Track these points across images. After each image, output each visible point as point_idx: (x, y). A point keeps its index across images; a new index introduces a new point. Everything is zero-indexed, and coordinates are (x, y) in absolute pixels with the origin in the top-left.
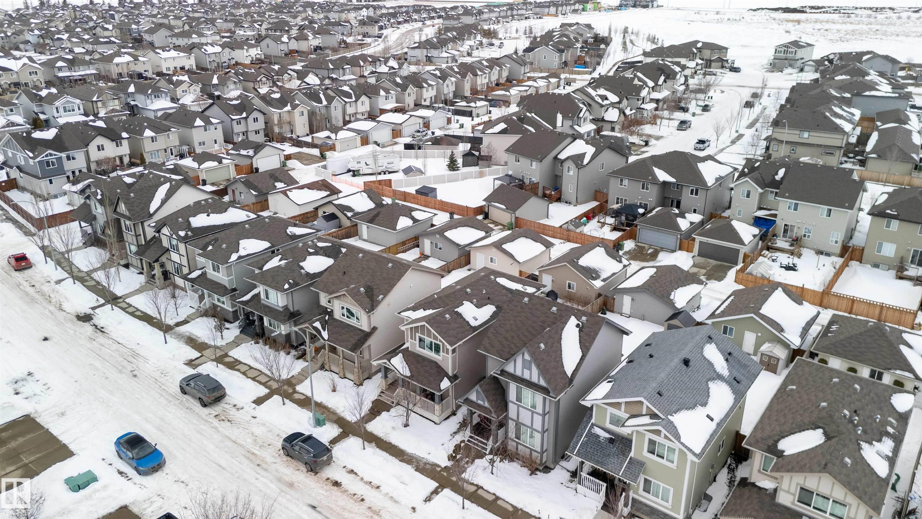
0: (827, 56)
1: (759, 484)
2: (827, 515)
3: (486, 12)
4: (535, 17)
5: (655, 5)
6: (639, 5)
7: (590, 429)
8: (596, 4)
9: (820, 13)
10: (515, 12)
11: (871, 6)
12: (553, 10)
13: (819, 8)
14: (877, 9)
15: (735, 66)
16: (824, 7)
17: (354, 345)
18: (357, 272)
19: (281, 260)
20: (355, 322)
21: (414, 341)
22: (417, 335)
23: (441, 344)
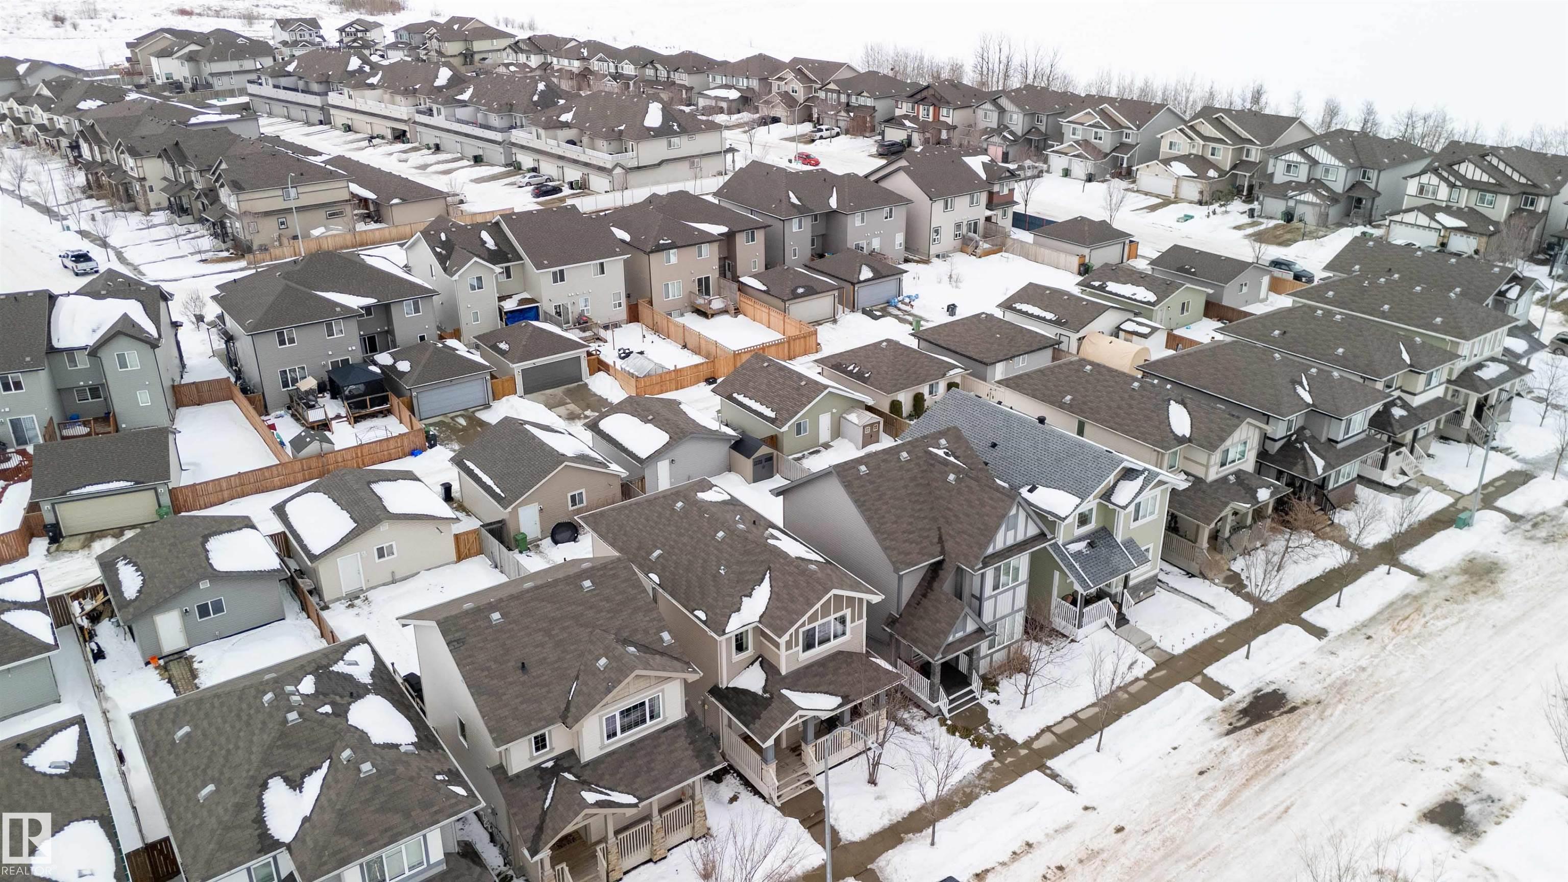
7: (1069, 553)
17: (697, 757)
18: (542, 645)
19: (295, 784)
20: (648, 723)
21: (794, 650)
22: (801, 631)
23: (849, 611)
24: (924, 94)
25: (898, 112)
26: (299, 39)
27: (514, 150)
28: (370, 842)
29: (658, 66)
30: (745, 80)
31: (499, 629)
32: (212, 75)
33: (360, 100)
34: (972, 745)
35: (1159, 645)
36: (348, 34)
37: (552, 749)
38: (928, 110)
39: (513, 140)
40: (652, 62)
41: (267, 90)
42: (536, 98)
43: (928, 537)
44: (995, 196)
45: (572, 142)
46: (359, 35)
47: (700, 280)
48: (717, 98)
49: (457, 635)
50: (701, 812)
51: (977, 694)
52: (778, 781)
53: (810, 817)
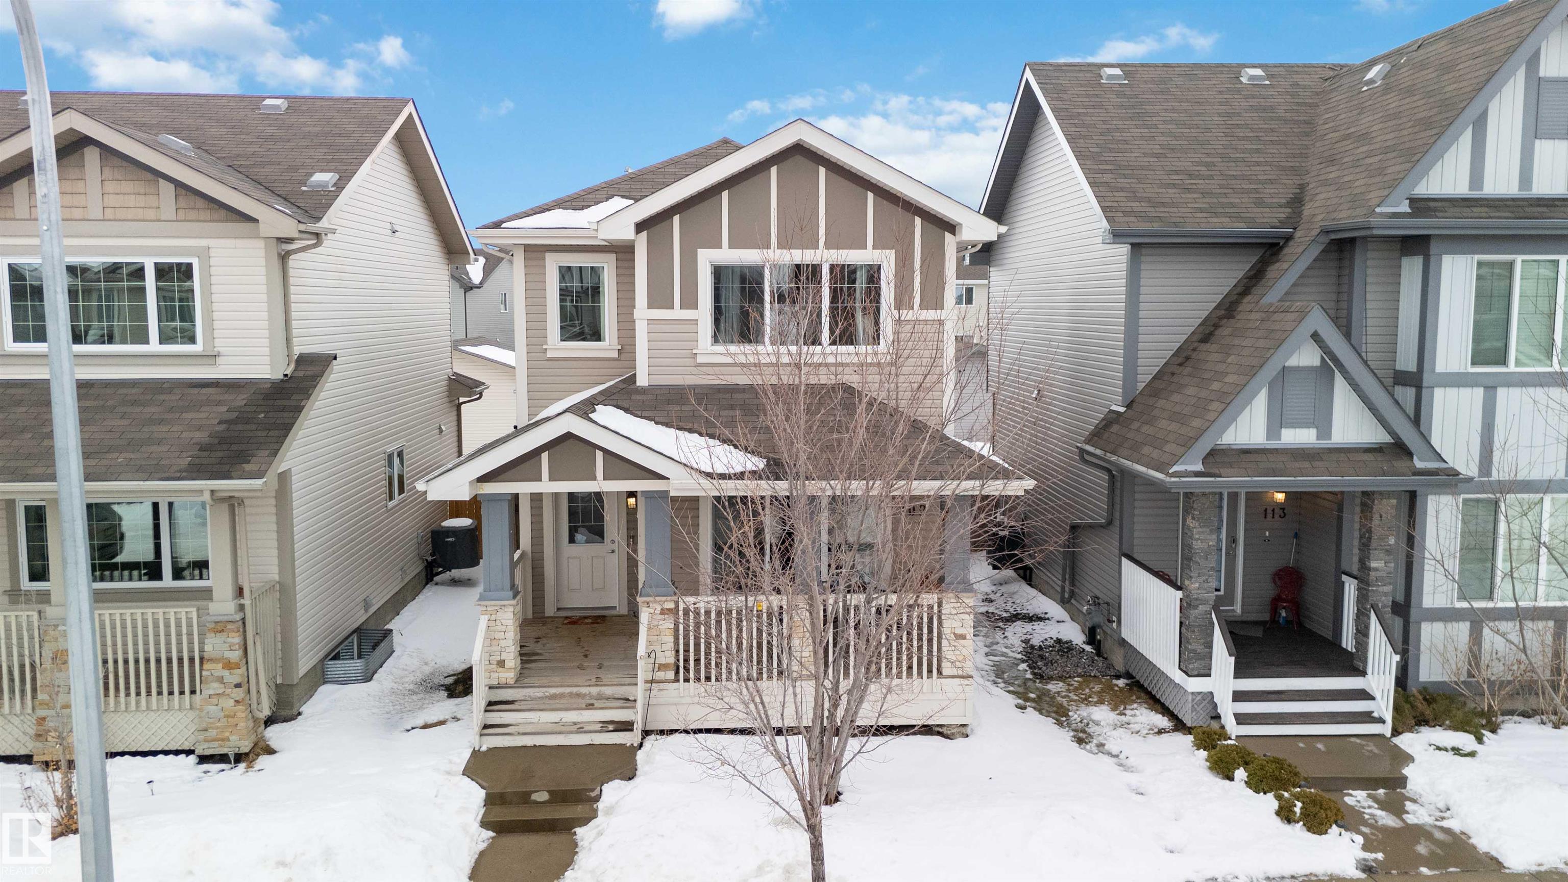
20: (154, 345)
21: (677, 313)
22: (707, 259)
23: (887, 260)
50: (229, 665)
51: (1384, 706)
52: (521, 680)
53: (525, 798)
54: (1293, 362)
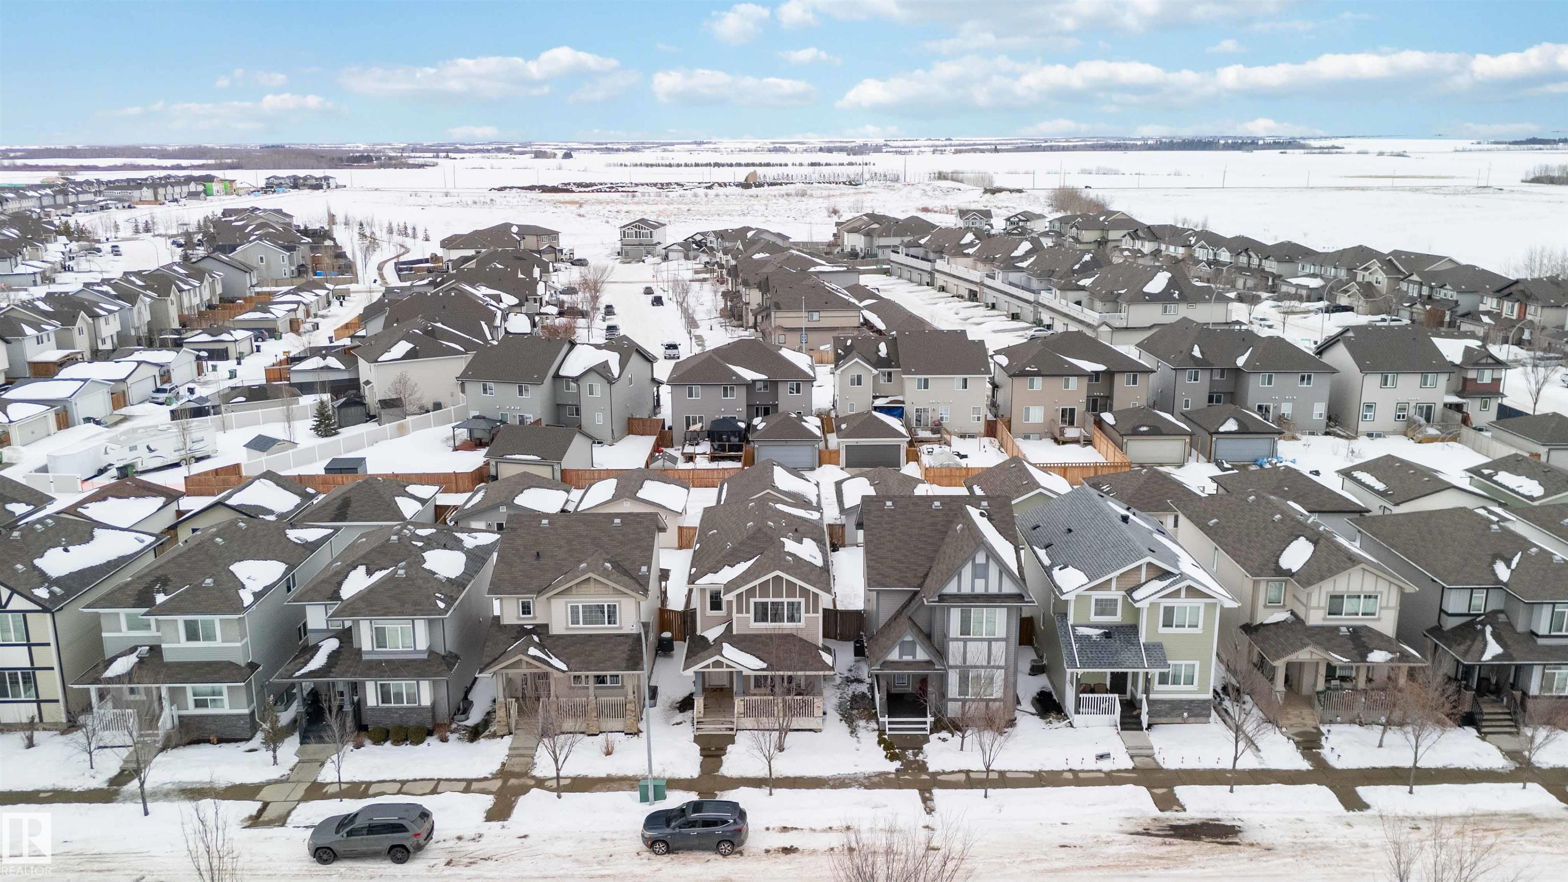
0: (692, 237)
1: (1267, 621)
2: (1360, 616)
3: (12, 199)
4: (120, 205)
5: (333, 185)
6: (304, 185)
7: (1074, 633)
8: (227, 183)
9: (593, 191)
10: (72, 199)
11: (655, 182)
12: (147, 193)
13: (587, 186)
14: (662, 184)
15: (576, 257)
16: (594, 185)
17: (628, 660)
18: (560, 547)
19: (369, 573)
20: (606, 625)
21: (744, 615)
22: (752, 601)
23: (803, 601)
24: (1513, 289)
25: (1482, 308)
26: (971, 225)
27: (1040, 309)
28: (374, 611)
29: (1252, 254)
30: (1333, 270)
31: (543, 530)
32: (879, 247)
33: (954, 266)
34: (886, 757)
35: (1155, 756)
36: (1012, 223)
37: (535, 618)
38: (1513, 306)
39: (1040, 301)
40: (1246, 250)
41: (901, 258)
42: (1077, 267)
43: (916, 570)
44: (1468, 383)
45: (1079, 303)
46: (1021, 224)
47: (1064, 411)
48: (1298, 286)
49: (515, 526)
50: (632, 711)
51: (928, 726)
52: (704, 717)
53: (709, 749)
54: (906, 639)
